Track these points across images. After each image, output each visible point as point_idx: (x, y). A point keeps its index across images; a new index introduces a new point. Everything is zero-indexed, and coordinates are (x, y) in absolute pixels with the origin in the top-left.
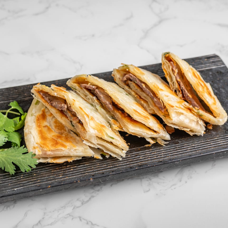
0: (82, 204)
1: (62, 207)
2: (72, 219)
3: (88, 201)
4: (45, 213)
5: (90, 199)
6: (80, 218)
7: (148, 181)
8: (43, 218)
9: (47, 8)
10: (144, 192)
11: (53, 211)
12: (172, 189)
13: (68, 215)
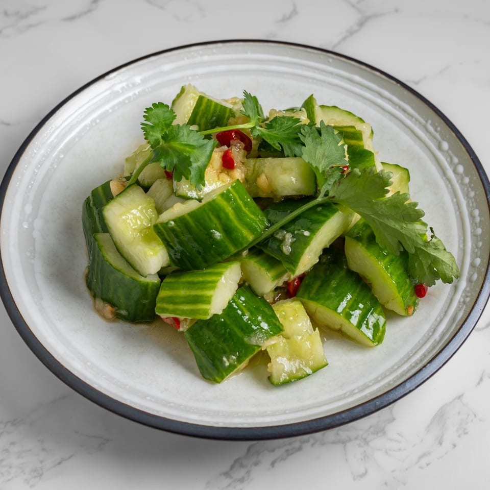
7: (362, 447)
10: (354, 479)
12: (421, 468)
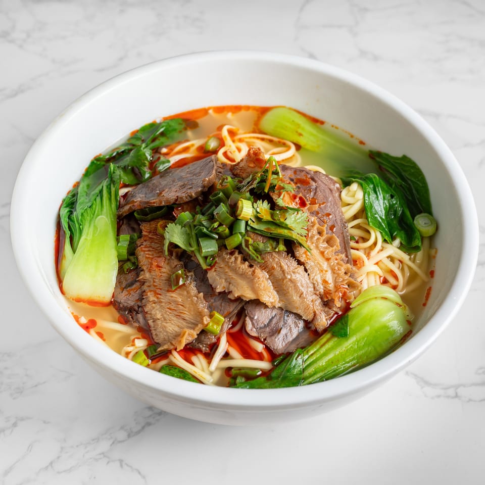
0: (129, 436)
1: (93, 440)
2: (108, 463)
3: (138, 432)
4: (62, 448)
5: (143, 428)
6: (121, 461)
8: (58, 457)
9: (121, 59)
11: (77, 446)
13: (102, 456)
